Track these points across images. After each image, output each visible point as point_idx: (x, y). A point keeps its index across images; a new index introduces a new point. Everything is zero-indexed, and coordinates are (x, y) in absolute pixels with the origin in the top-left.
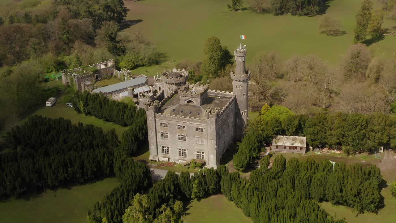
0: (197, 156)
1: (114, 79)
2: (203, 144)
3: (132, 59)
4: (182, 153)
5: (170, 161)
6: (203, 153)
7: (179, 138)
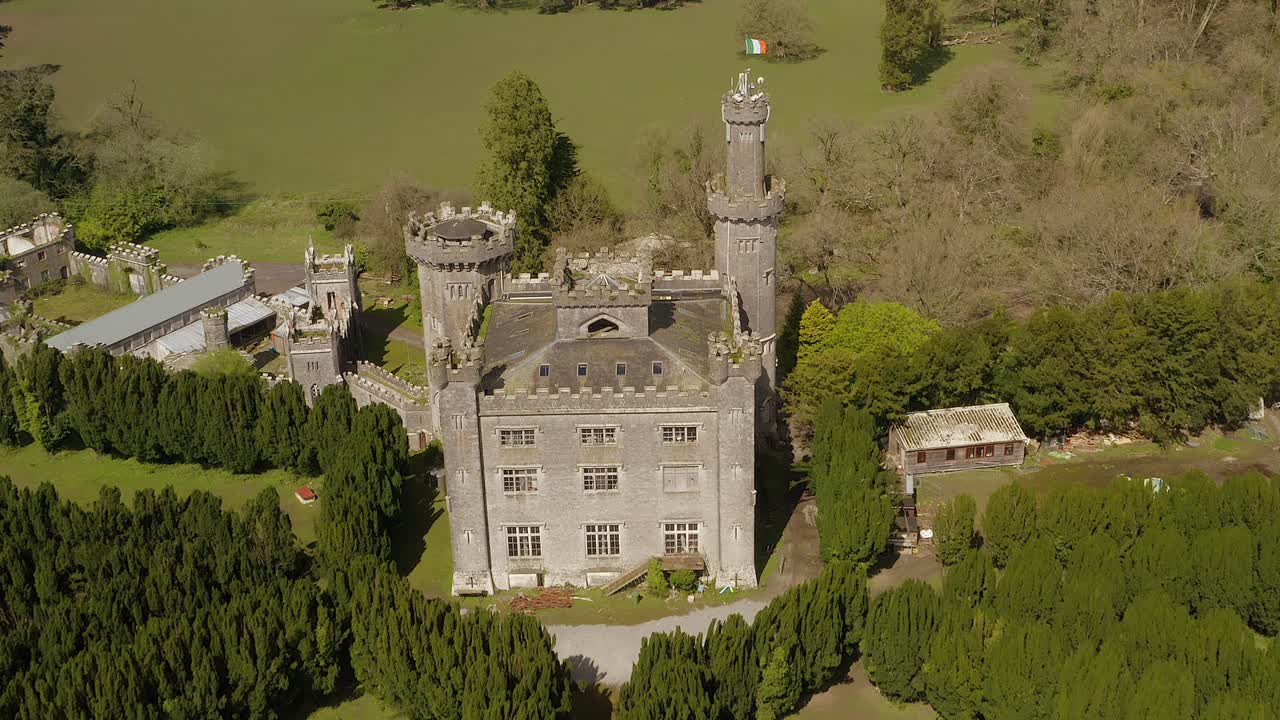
0: (667, 544)
1: (77, 290)
2: (696, 489)
3: (125, 202)
4: (601, 542)
5: (548, 582)
6: (693, 526)
7: (588, 483)
